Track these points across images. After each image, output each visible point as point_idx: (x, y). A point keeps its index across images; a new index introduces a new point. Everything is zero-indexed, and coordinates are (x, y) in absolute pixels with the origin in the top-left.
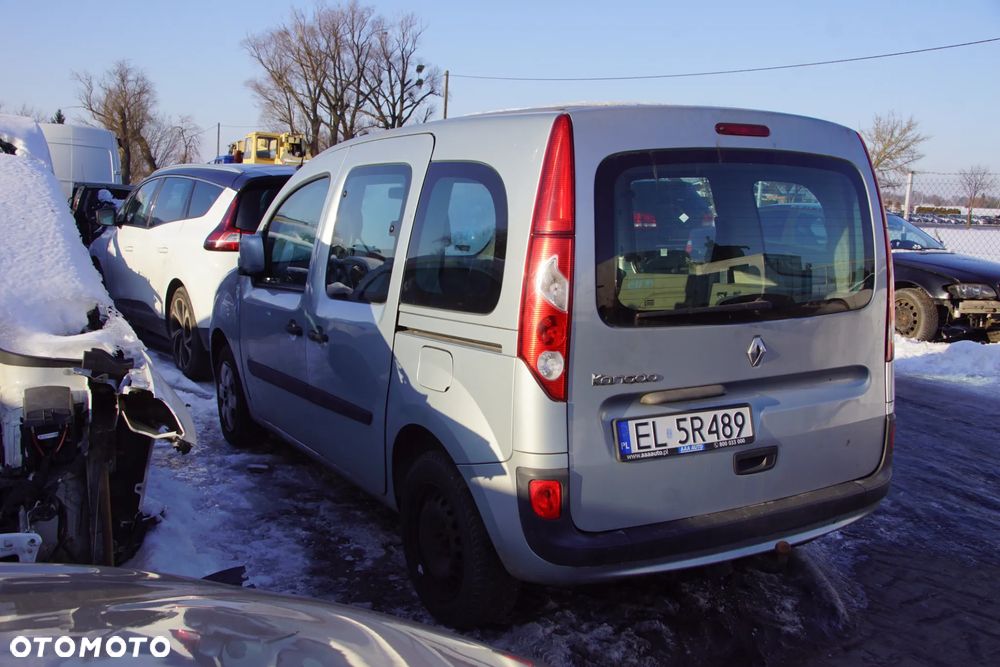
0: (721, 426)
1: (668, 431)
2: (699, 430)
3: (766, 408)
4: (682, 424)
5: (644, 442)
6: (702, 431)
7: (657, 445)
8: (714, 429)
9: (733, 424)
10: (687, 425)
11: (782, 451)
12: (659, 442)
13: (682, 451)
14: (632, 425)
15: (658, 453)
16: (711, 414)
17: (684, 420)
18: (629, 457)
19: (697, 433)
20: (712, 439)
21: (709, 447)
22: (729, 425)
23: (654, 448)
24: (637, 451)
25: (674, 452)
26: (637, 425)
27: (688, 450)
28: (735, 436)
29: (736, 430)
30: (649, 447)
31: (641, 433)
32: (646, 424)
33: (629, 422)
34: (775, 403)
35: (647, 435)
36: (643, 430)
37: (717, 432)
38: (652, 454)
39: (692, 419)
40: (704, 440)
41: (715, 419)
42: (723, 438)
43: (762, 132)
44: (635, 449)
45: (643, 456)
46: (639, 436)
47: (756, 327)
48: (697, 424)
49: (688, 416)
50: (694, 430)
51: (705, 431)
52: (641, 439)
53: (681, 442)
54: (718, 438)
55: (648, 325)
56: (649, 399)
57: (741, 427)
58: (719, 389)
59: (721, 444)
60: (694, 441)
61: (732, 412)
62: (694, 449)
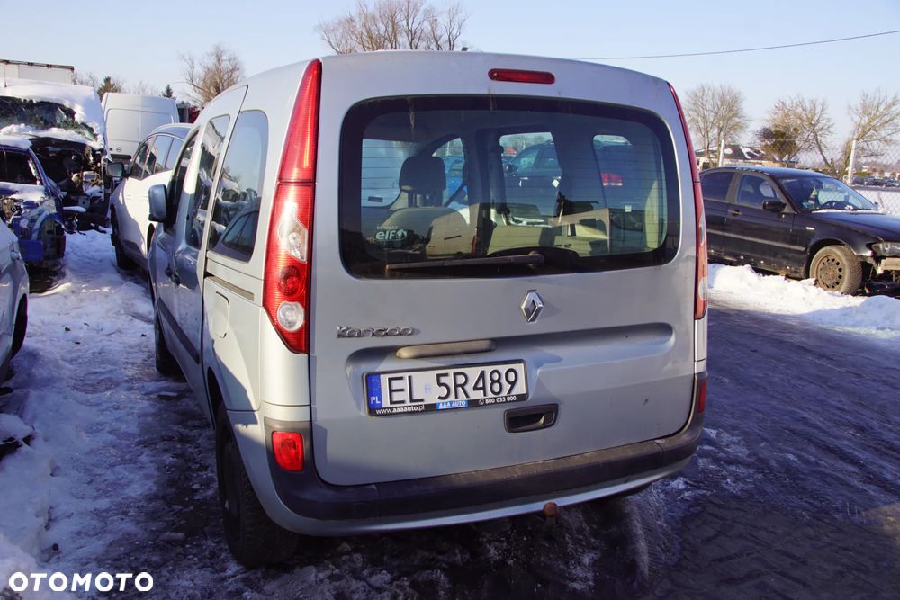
0: (489, 382)
1: (427, 387)
2: (462, 386)
3: (545, 365)
4: (443, 380)
5: (397, 397)
6: (467, 387)
7: (412, 400)
8: (481, 385)
9: (503, 380)
10: (449, 381)
11: (563, 411)
12: (415, 397)
13: (441, 407)
14: (384, 379)
15: (412, 409)
16: (478, 370)
17: (446, 375)
18: (379, 412)
19: (460, 389)
20: (479, 395)
21: (473, 404)
22: (498, 381)
23: (408, 403)
24: (389, 405)
25: (432, 408)
26: (390, 380)
27: (449, 406)
28: (505, 393)
29: (507, 387)
30: (403, 402)
31: (394, 388)
32: (401, 378)
33: (382, 376)
34: (558, 360)
35: (402, 390)
36: (396, 385)
37: (484, 388)
38: (406, 410)
39: (455, 374)
40: (467, 396)
41: (482, 375)
42: (490, 394)
43: (547, 78)
44: (386, 403)
45: (395, 411)
46: (391, 391)
47: (530, 281)
48: (461, 380)
49: (451, 372)
50: (456, 386)
51: (469, 388)
52: (395, 394)
53: (440, 398)
54: (485, 395)
55: (401, 277)
56: (404, 353)
57: (513, 384)
58: (484, 345)
59: (487, 402)
60: (456, 397)
61: (503, 369)
62: (455, 405)
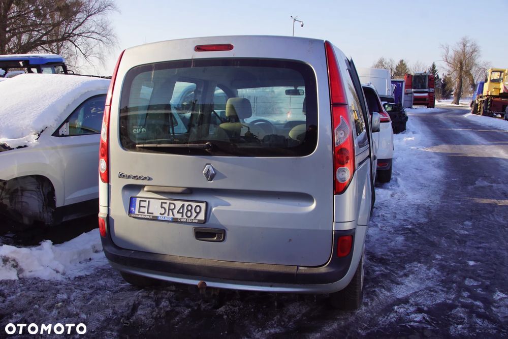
0: (185, 210)
1: (156, 207)
2: (172, 210)
3: (219, 206)
4: (164, 205)
5: (142, 210)
6: (174, 211)
7: (148, 213)
8: (181, 211)
9: (193, 211)
10: (166, 206)
11: (228, 233)
12: (149, 212)
13: (159, 218)
14: (138, 200)
15: (148, 217)
16: (181, 203)
17: (166, 203)
18: (132, 215)
19: (171, 211)
20: (179, 216)
21: (175, 221)
22: (190, 211)
23: (146, 214)
24: (138, 213)
25: (155, 219)
26: (140, 201)
27: (163, 219)
28: (193, 217)
29: (194, 214)
30: (144, 213)
31: (141, 205)
32: (145, 201)
33: (137, 199)
34: (229, 205)
35: (144, 207)
36: (143, 204)
37: (182, 213)
38: (144, 217)
39: (170, 204)
40: (173, 215)
41: (183, 206)
42: (185, 217)
43: (229, 47)
44: (137, 212)
45: (139, 216)
46: (140, 206)
48: (172, 207)
49: (168, 202)
50: (169, 209)
51: (175, 211)
52: (141, 208)
53: (161, 214)
54: (182, 216)
55: (143, 152)
56: (146, 189)
57: (198, 213)
59: (182, 220)
60: (168, 215)
61: (194, 205)
62: (166, 219)
